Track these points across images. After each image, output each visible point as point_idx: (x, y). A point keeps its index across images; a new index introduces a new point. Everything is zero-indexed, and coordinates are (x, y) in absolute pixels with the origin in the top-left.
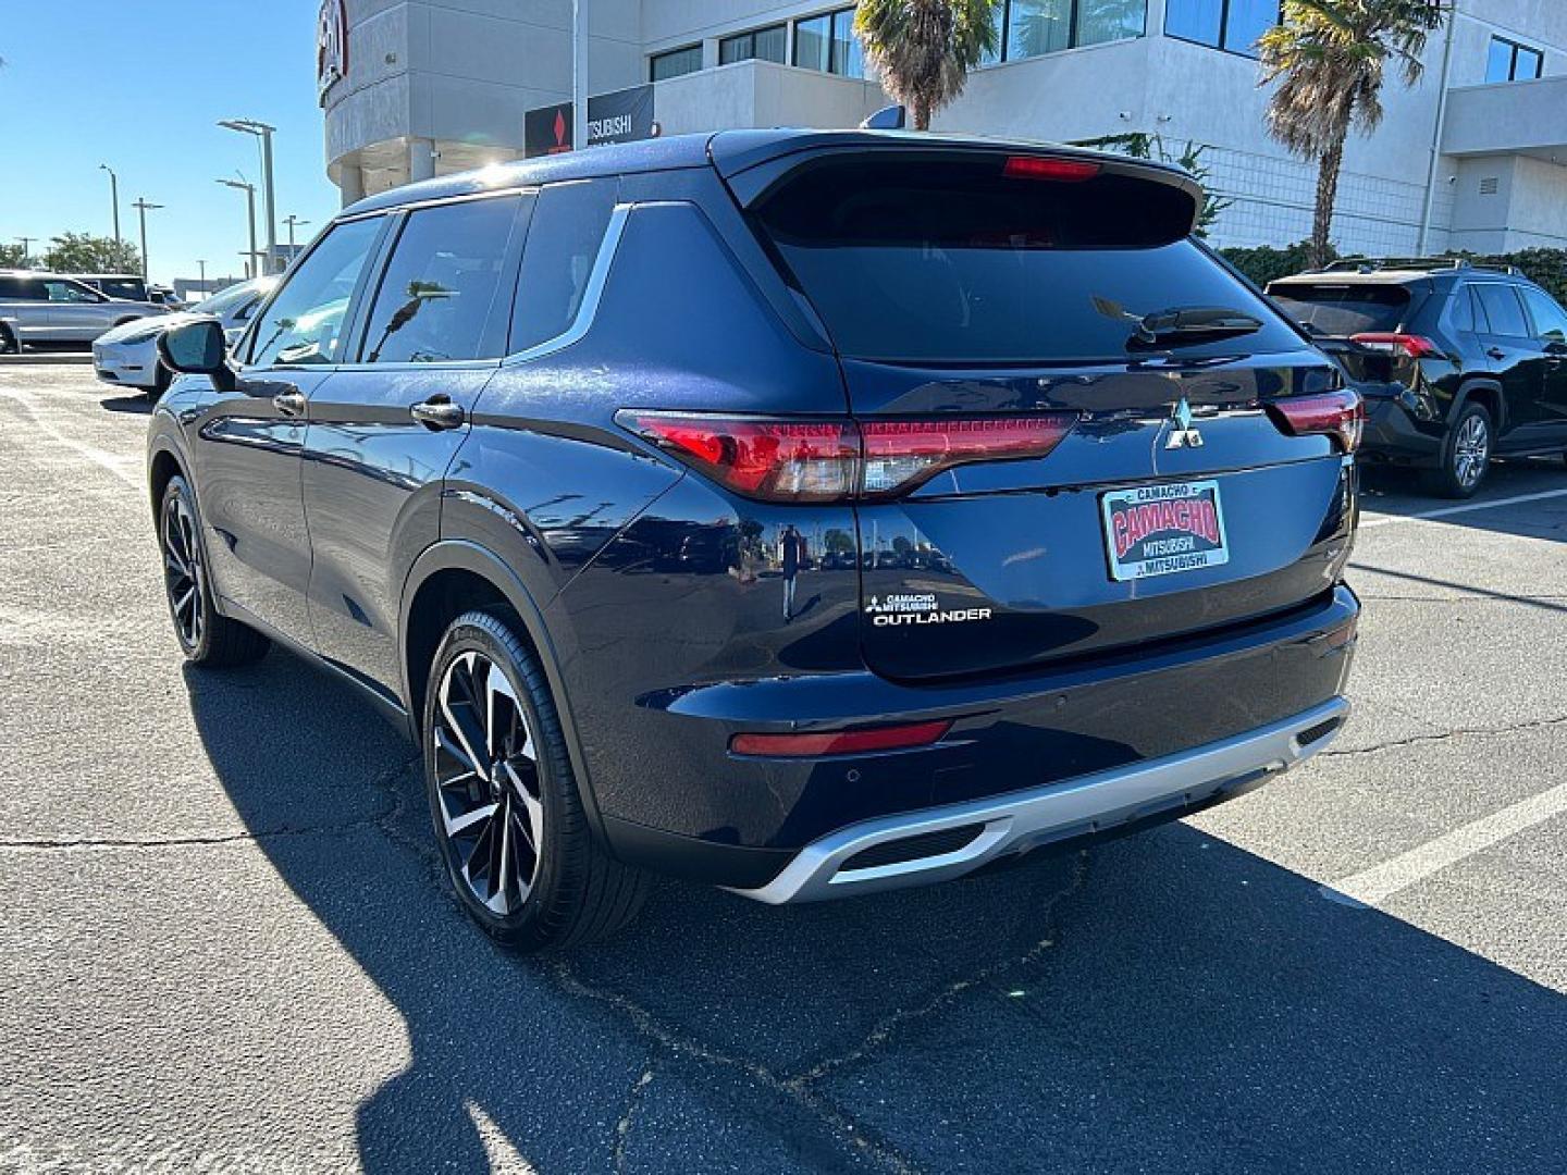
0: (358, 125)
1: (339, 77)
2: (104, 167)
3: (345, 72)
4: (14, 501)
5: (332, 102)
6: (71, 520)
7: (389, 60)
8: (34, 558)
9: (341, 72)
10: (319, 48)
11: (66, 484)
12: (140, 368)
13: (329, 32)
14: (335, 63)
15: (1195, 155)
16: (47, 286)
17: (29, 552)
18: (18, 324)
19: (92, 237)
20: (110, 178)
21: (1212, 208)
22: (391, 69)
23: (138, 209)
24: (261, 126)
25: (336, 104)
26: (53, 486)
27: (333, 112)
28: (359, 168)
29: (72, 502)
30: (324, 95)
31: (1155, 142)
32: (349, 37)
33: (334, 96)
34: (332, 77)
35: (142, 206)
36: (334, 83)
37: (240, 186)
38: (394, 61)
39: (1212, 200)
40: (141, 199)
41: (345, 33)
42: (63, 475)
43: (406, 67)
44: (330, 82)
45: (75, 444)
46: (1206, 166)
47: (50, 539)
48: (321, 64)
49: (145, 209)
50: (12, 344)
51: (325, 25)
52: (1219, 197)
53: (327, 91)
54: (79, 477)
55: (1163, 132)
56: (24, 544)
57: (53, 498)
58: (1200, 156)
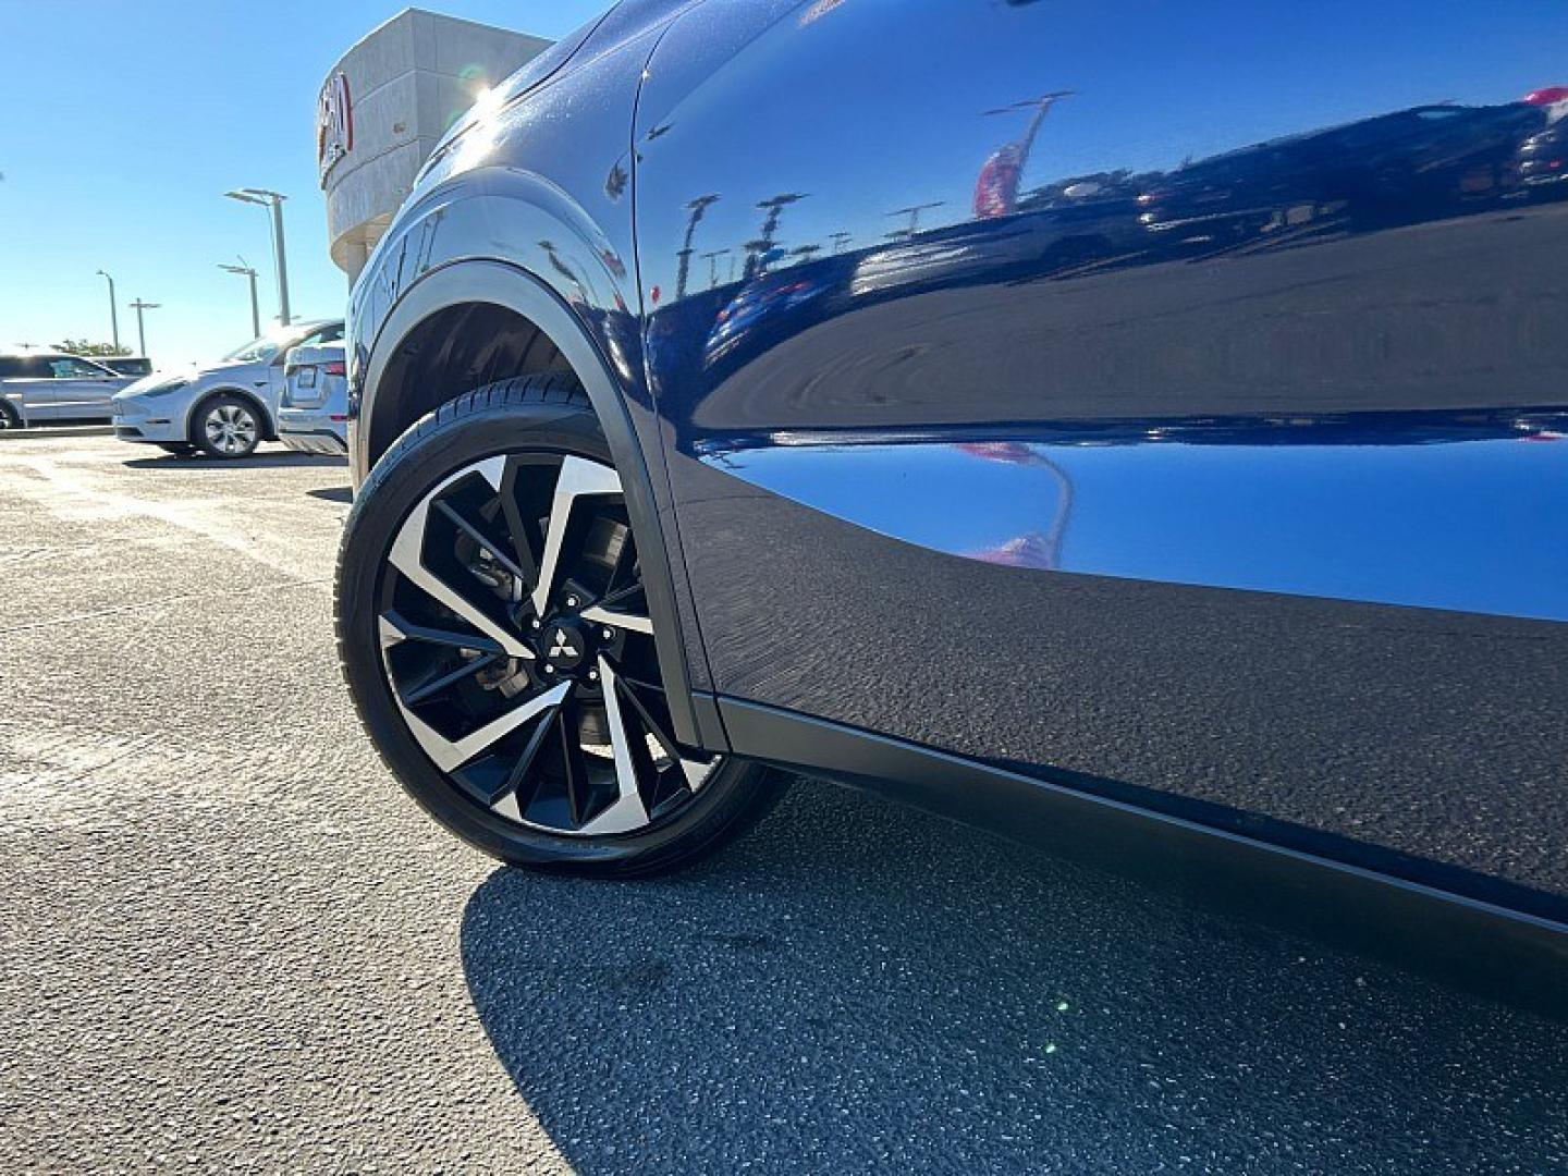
0: (366, 196)
1: (344, 153)
2: (101, 273)
3: (350, 148)
4: (32, 557)
5: (336, 179)
6: (124, 576)
7: (397, 129)
8: (77, 633)
9: (346, 148)
10: (320, 129)
11: (104, 534)
12: (167, 422)
13: (331, 110)
14: (339, 141)
16: (52, 364)
17: (67, 625)
18: (23, 401)
19: (90, 344)
20: (108, 283)
22: (399, 138)
23: (135, 309)
24: (272, 194)
25: (341, 180)
26: (87, 537)
27: (337, 189)
28: (364, 244)
29: (118, 554)
30: (327, 174)
32: (353, 113)
33: (338, 173)
34: (336, 153)
35: (139, 306)
36: (338, 160)
37: (242, 270)
38: (402, 130)
40: (138, 300)
41: (349, 109)
42: (96, 526)
43: (416, 134)
44: (334, 159)
45: (103, 497)
47: (95, 604)
48: (322, 145)
49: (143, 309)
50: (17, 423)
51: (327, 104)
53: (330, 170)
54: (118, 526)
56: (56, 613)
57: (89, 552)
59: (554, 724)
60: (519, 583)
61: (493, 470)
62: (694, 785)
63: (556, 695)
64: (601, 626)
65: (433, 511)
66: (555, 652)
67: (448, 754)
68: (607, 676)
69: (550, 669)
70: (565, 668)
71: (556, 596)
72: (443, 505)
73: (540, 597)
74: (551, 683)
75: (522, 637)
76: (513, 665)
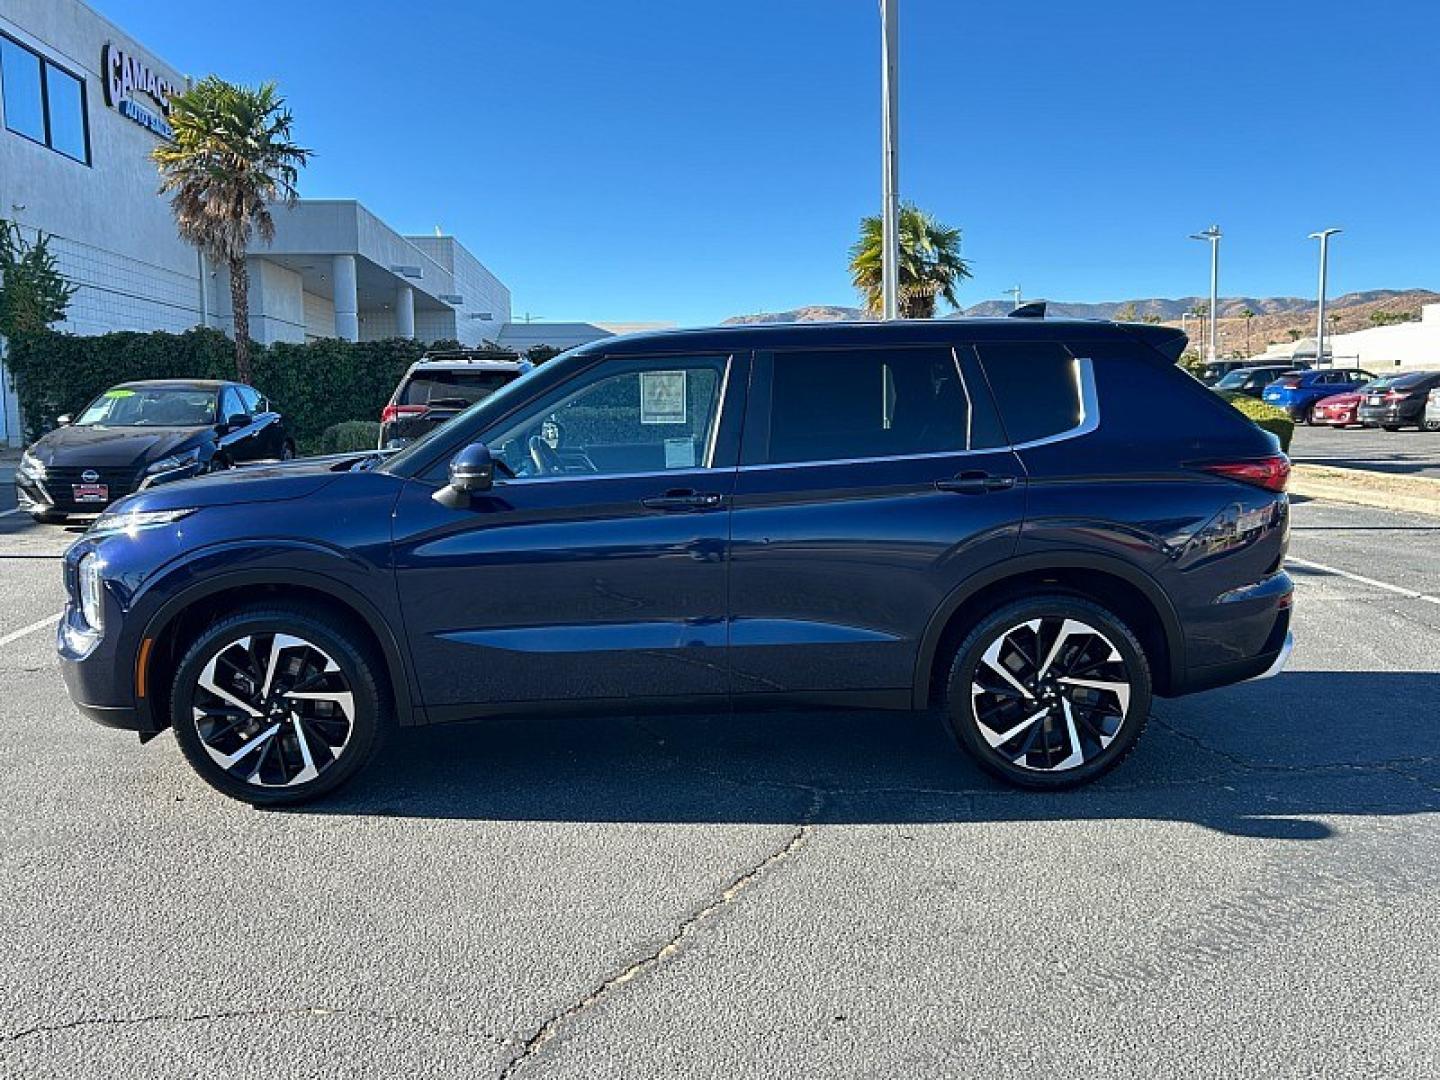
15: (45, 242)
21: (65, 293)
31: (13, 229)
39: (64, 285)
46: (55, 253)
52: (69, 283)
55: (20, 218)
58: (49, 244)
59: (274, 740)
60: (252, 685)
61: (245, 643)
62: (337, 756)
63: (274, 730)
64: (291, 699)
65: (219, 661)
66: (273, 712)
67: (225, 761)
68: (296, 718)
69: (269, 720)
70: (276, 718)
71: (272, 690)
72: (223, 659)
73: (265, 691)
74: (271, 725)
75: (258, 707)
76: (251, 721)
